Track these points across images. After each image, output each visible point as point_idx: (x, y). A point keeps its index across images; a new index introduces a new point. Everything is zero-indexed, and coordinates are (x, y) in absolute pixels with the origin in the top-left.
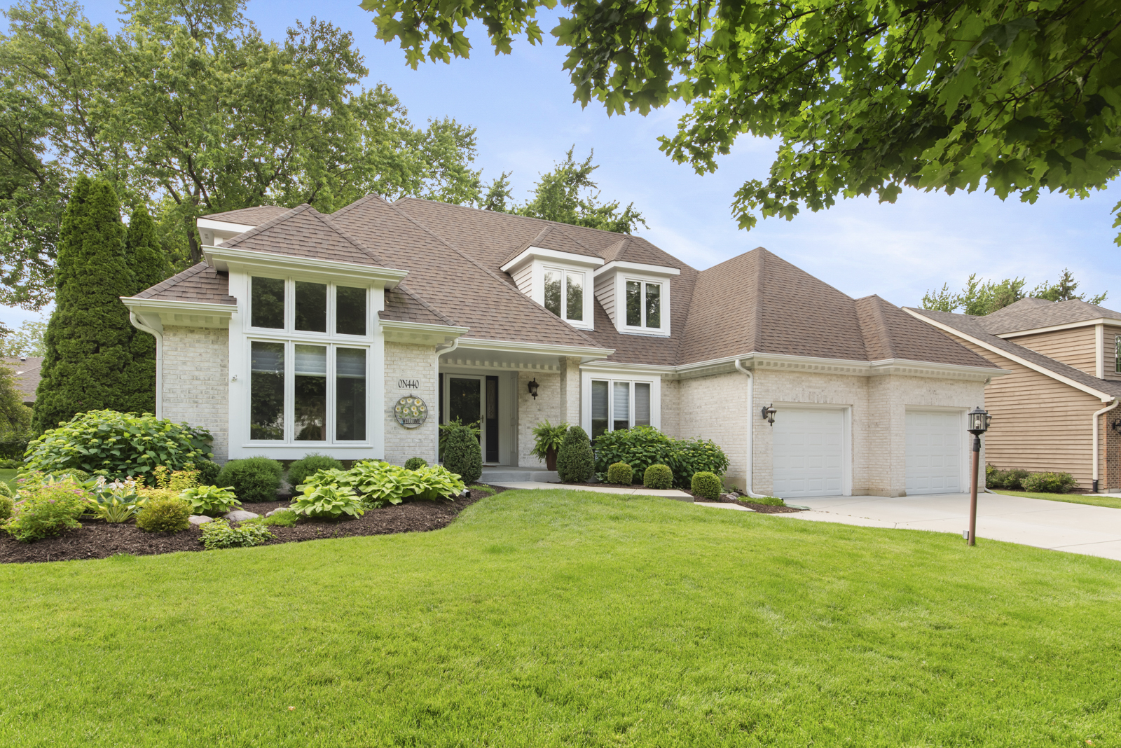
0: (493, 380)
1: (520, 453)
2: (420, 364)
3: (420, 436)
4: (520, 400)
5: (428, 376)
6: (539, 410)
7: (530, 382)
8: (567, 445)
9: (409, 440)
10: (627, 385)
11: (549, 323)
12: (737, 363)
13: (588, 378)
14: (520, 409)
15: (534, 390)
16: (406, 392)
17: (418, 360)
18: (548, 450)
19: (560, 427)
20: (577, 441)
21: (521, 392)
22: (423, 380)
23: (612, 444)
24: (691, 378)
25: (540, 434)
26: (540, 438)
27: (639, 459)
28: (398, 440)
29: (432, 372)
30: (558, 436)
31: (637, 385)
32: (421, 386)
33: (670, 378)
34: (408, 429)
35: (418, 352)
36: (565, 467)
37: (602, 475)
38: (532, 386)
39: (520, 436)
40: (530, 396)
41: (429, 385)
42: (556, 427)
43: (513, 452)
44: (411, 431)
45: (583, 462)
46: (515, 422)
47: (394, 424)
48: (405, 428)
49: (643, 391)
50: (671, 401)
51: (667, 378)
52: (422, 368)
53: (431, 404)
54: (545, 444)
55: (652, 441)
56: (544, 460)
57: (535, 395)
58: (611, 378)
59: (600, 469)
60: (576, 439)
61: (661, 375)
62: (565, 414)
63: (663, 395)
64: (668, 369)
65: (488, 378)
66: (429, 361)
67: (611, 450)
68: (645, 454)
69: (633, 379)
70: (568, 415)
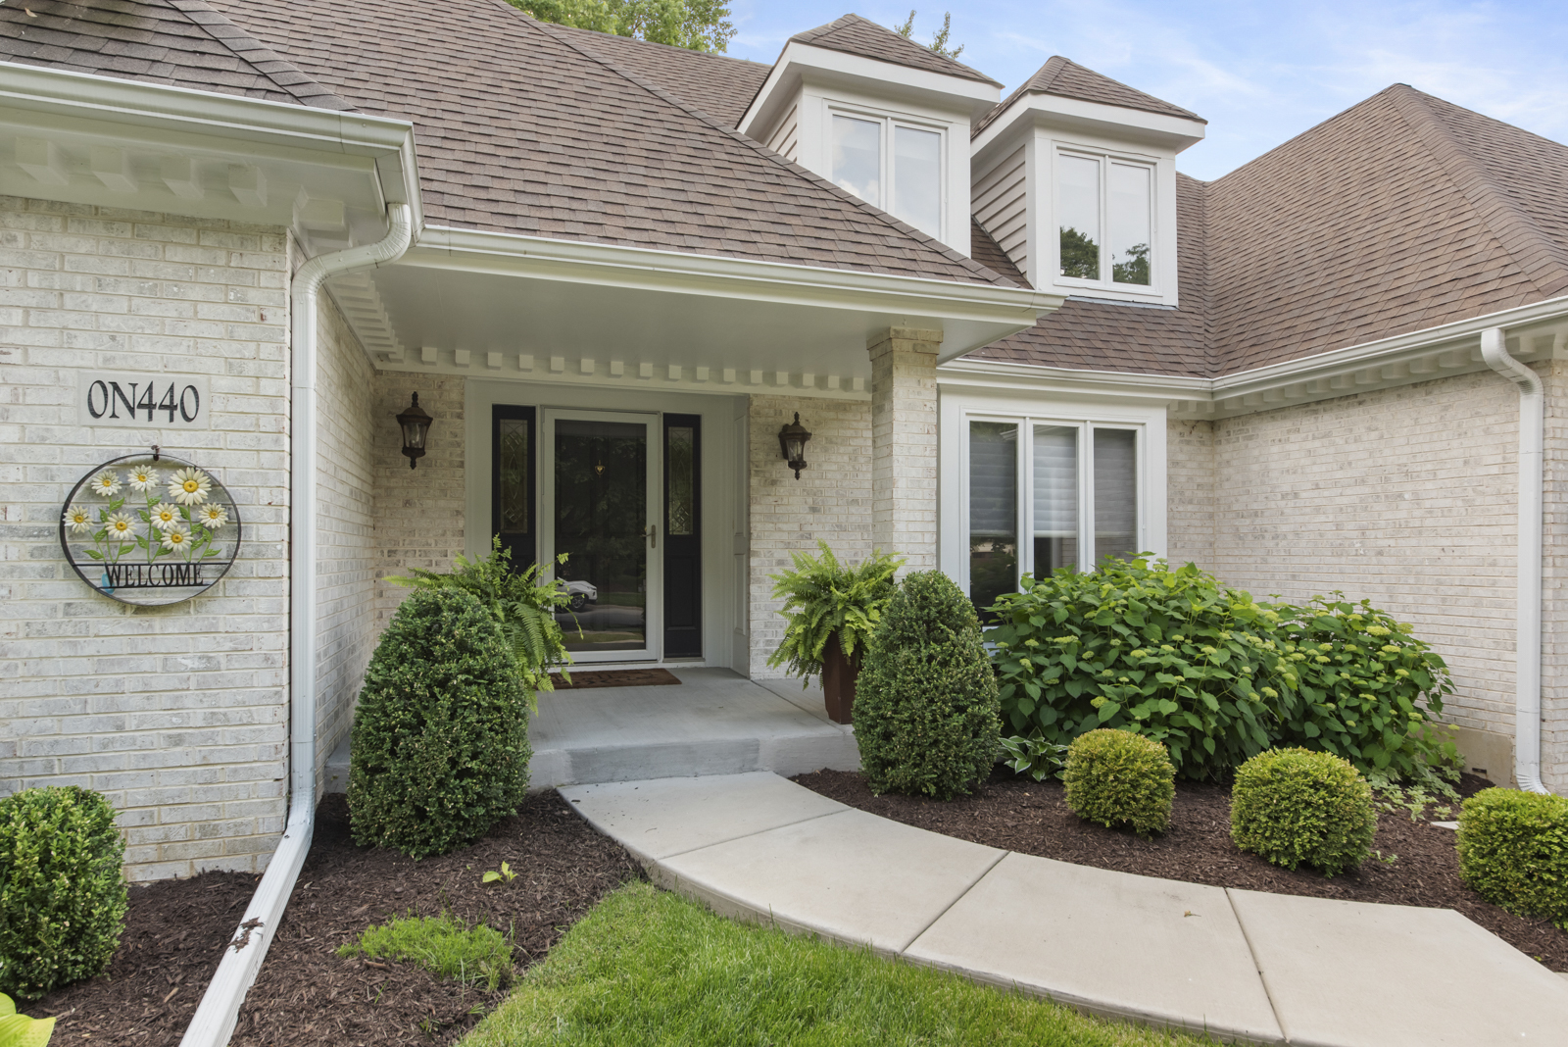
0: (684, 425)
1: (754, 637)
2: (205, 310)
3: (205, 643)
4: (754, 481)
5: (251, 368)
6: (814, 510)
7: (786, 427)
8: (892, 648)
9: (146, 663)
10: (1070, 434)
11: (831, 214)
12: (1491, 343)
13: (959, 415)
14: (754, 508)
15: (795, 451)
16: (133, 436)
17: (196, 293)
18: (825, 651)
19: (870, 573)
20: (932, 633)
21: (759, 456)
22: (224, 383)
23: (1054, 627)
24: (1258, 414)
25: (802, 596)
26: (799, 609)
27: (1167, 693)
28: (87, 666)
29: (267, 350)
30: (859, 604)
31: (1098, 433)
32: (212, 410)
33: (1191, 414)
34: (141, 609)
35: (198, 256)
36: (887, 736)
37: (1024, 749)
38: (792, 441)
39: (753, 588)
40: (784, 469)
41: (257, 405)
42: (857, 571)
43: (738, 632)
44: (157, 622)
45: (958, 720)
46: (742, 549)
47: (65, 589)
48: (124, 606)
49: (1116, 451)
50: (1190, 479)
51: (1183, 416)
52: (219, 330)
53: (265, 496)
54: (816, 633)
55: (1203, 620)
56: (815, 679)
57: (798, 465)
58: (1026, 415)
59: (1017, 724)
60: (930, 623)
61: (1168, 405)
62: (888, 524)
63: (1173, 463)
64: (1190, 387)
65: (671, 421)
66: (254, 296)
67: (1053, 653)
68: (1192, 672)
69: (1089, 418)
70: (900, 527)
